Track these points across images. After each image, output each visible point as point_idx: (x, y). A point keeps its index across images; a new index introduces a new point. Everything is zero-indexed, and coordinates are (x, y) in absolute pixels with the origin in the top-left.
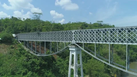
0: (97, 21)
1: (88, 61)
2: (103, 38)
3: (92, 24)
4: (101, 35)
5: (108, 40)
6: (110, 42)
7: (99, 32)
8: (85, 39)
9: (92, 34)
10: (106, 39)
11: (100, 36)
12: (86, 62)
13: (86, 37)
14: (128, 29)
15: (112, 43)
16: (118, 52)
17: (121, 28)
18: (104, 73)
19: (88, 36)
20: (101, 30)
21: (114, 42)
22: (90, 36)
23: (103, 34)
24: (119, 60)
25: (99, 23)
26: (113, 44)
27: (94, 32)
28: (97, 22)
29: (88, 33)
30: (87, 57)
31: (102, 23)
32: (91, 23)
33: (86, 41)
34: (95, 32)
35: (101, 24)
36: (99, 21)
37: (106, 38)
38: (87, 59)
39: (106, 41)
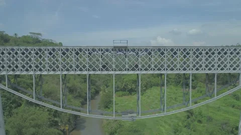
0: (31, 33)
1: (14, 111)
2: (48, 63)
3: (20, 38)
4: (46, 59)
5: (58, 67)
6: (62, 70)
7: (42, 52)
8: (10, 67)
9: (27, 57)
10: (54, 67)
11: (44, 60)
12: (10, 114)
13: (11, 62)
14: (89, 50)
15: (65, 73)
16: (70, 88)
17: (79, 48)
18: (49, 127)
19: (17, 60)
20: (46, 50)
21: (68, 70)
22: (23, 60)
23: (48, 57)
24: (72, 100)
25: (34, 36)
26: (65, 75)
27: (30, 53)
28: (29, 35)
29: (16, 53)
30: (11, 103)
31: (41, 38)
32: (16, 34)
33: (13, 70)
34: (32, 52)
35: (37, 39)
36: (34, 33)
37: (54, 63)
38: (11, 107)
39: (54, 70)
